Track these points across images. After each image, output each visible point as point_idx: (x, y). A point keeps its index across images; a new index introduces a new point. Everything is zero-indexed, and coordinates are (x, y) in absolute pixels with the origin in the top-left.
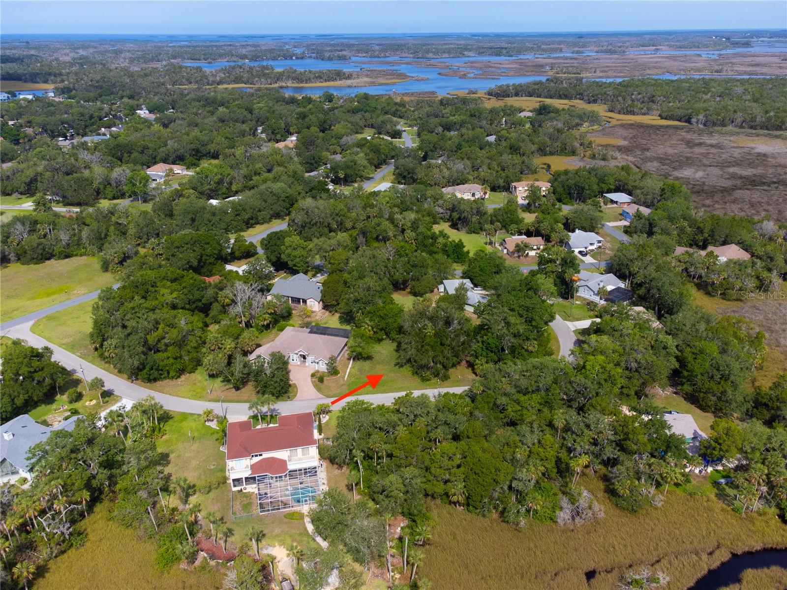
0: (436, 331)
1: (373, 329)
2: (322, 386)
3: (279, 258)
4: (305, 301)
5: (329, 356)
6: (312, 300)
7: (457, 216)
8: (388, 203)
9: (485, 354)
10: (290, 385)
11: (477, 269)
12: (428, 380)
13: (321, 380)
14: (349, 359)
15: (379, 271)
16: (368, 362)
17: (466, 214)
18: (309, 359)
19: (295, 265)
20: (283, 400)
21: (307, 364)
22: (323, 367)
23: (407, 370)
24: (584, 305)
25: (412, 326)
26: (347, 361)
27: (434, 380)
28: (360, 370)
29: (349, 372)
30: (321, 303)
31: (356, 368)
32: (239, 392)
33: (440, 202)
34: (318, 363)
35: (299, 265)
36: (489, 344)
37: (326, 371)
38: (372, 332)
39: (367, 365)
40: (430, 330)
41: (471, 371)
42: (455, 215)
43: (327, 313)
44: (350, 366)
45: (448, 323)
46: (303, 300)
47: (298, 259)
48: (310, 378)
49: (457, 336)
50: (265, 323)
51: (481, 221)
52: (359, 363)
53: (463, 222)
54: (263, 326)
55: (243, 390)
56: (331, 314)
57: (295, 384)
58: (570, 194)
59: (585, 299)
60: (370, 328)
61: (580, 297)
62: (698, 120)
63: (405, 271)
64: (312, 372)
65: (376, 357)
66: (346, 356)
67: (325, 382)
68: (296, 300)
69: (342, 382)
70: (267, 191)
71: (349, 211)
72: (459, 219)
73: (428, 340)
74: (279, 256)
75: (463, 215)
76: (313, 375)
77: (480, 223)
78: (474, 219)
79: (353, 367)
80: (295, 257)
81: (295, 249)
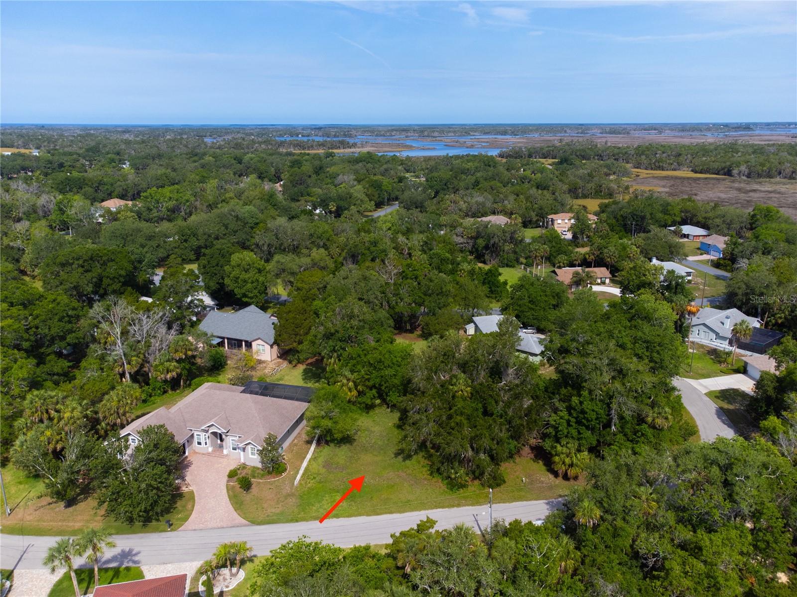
0: (473, 388)
1: (356, 386)
2: (247, 497)
3: (222, 285)
4: (249, 345)
5: (264, 435)
6: (259, 342)
7: (484, 244)
8: (389, 229)
9: (574, 432)
10: (180, 496)
11: (527, 300)
12: (463, 486)
13: (246, 485)
14: (309, 442)
15: (372, 298)
16: (345, 448)
17: (496, 240)
18: (229, 441)
19: (245, 295)
20: (157, 530)
21: (225, 452)
22: (253, 459)
23: (418, 465)
24: (704, 354)
25: (429, 379)
26: (305, 446)
27: (474, 487)
28: (327, 465)
29: (306, 469)
30: (275, 347)
31: (321, 460)
32: (71, 509)
33: (459, 230)
34: (244, 450)
35: (250, 295)
36: (583, 412)
37: (260, 465)
38: (355, 393)
39: (342, 453)
40: (462, 386)
41: (544, 468)
42: (481, 242)
43: (285, 364)
44: (309, 456)
45: (496, 372)
46: (246, 342)
47: (249, 286)
48: (226, 478)
49: (517, 397)
50: (169, 376)
51: (517, 250)
52: (327, 450)
53: (492, 252)
54: (165, 381)
55: (81, 506)
56: (290, 366)
57: (192, 492)
58: (625, 226)
59: (702, 346)
60: (351, 384)
61: (693, 343)
62: (740, 172)
63: (414, 302)
64: (232, 467)
65: (362, 439)
66: (305, 437)
67: (254, 490)
68: (236, 343)
69: (287, 489)
70: (231, 215)
71: (336, 235)
72: (487, 247)
73: (460, 404)
74: (221, 281)
75: (492, 242)
76: (232, 475)
77: (515, 252)
78: (506, 248)
79: (314, 459)
80: (245, 281)
81: (246, 271)
